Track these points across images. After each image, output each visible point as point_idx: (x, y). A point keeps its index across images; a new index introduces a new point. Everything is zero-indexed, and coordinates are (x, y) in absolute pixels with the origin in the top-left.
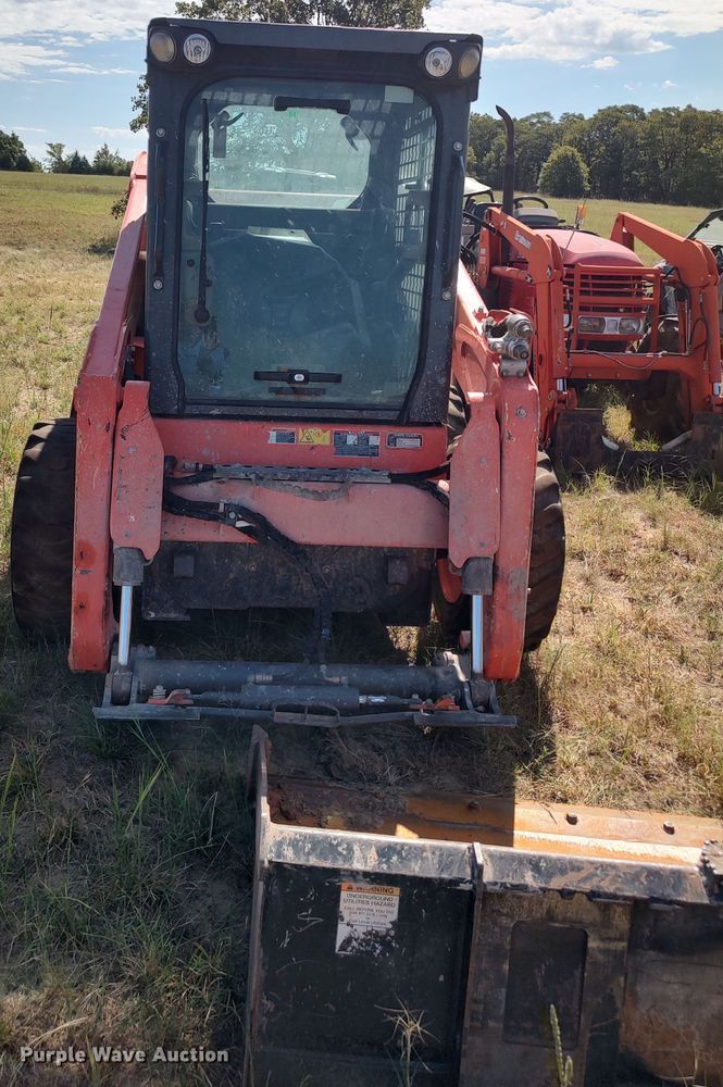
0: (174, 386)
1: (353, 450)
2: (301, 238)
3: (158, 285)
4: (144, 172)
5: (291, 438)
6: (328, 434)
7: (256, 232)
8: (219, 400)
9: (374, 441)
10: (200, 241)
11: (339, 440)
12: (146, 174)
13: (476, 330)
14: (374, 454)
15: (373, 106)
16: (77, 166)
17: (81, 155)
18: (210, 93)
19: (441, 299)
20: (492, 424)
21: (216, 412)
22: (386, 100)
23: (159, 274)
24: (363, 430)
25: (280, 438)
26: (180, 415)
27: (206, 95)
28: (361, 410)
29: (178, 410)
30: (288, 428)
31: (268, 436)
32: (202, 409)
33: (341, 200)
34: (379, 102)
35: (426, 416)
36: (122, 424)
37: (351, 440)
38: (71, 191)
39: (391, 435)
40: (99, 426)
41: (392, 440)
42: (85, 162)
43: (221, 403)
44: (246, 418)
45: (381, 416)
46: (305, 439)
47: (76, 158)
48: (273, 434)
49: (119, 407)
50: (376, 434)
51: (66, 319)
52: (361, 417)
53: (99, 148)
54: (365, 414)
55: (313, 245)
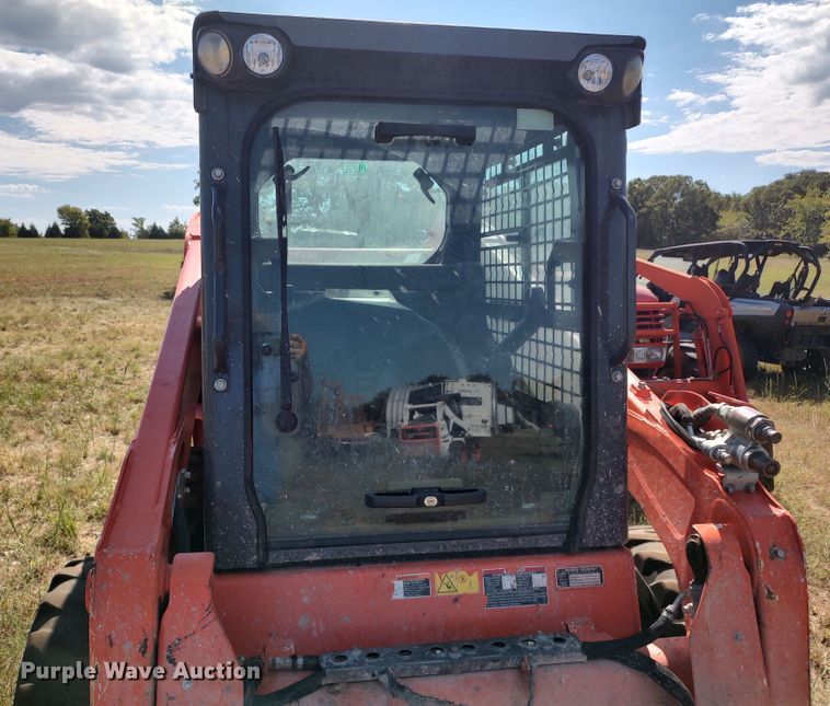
0: (252, 526)
1: (511, 597)
2: (385, 299)
3: (220, 385)
4: (198, 232)
5: (425, 588)
6: (475, 576)
7: (336, 295)
8: (318, 540)
9: (539, 580)
10: (279, 319)
11: (491, 583)
12: (199, 234)
13: (648, 415)
14: (541, 601)
15: (503, 134)
16: (156, 233)
17: (158, 225)
18: (283, 120)
19: (610, 381)
20: (741, 577)
21: (313, 556)
22: (519, 127)
23: (222, 369)
24: (522, 565)
25: (410, 588)
26: (262, 568)
27: (277, 122)
28: (515, 536)
29: (258, 562)
30: (419, 574)
31: (391, 588)
32: (294, 555)
33: (415, 254)
34: (510, 130)
35: (602, 539)
36: (169, 638)
37: (508, 582)
38: (151, 251)
39: (561, 571)
40: (128, 646)
41: (564, 578)
42: (161, 231)
43: (320, 544)
44: (358, 562)
45: (543, 542)
46: (444, 589)
47: (155, 227)
48: (399, 585)
49: (163, 605)
50: (540, 571)
51: (141, 359)
52: (516, 546)
53: (172, 220)
54: (521, 543)
55: (400, 306)
